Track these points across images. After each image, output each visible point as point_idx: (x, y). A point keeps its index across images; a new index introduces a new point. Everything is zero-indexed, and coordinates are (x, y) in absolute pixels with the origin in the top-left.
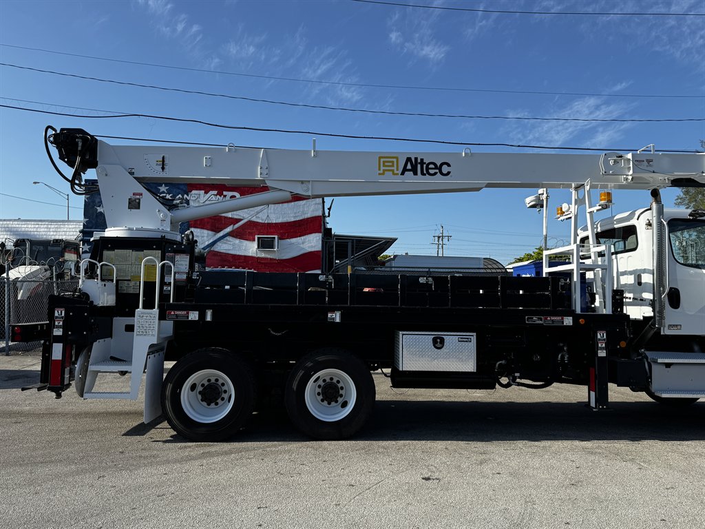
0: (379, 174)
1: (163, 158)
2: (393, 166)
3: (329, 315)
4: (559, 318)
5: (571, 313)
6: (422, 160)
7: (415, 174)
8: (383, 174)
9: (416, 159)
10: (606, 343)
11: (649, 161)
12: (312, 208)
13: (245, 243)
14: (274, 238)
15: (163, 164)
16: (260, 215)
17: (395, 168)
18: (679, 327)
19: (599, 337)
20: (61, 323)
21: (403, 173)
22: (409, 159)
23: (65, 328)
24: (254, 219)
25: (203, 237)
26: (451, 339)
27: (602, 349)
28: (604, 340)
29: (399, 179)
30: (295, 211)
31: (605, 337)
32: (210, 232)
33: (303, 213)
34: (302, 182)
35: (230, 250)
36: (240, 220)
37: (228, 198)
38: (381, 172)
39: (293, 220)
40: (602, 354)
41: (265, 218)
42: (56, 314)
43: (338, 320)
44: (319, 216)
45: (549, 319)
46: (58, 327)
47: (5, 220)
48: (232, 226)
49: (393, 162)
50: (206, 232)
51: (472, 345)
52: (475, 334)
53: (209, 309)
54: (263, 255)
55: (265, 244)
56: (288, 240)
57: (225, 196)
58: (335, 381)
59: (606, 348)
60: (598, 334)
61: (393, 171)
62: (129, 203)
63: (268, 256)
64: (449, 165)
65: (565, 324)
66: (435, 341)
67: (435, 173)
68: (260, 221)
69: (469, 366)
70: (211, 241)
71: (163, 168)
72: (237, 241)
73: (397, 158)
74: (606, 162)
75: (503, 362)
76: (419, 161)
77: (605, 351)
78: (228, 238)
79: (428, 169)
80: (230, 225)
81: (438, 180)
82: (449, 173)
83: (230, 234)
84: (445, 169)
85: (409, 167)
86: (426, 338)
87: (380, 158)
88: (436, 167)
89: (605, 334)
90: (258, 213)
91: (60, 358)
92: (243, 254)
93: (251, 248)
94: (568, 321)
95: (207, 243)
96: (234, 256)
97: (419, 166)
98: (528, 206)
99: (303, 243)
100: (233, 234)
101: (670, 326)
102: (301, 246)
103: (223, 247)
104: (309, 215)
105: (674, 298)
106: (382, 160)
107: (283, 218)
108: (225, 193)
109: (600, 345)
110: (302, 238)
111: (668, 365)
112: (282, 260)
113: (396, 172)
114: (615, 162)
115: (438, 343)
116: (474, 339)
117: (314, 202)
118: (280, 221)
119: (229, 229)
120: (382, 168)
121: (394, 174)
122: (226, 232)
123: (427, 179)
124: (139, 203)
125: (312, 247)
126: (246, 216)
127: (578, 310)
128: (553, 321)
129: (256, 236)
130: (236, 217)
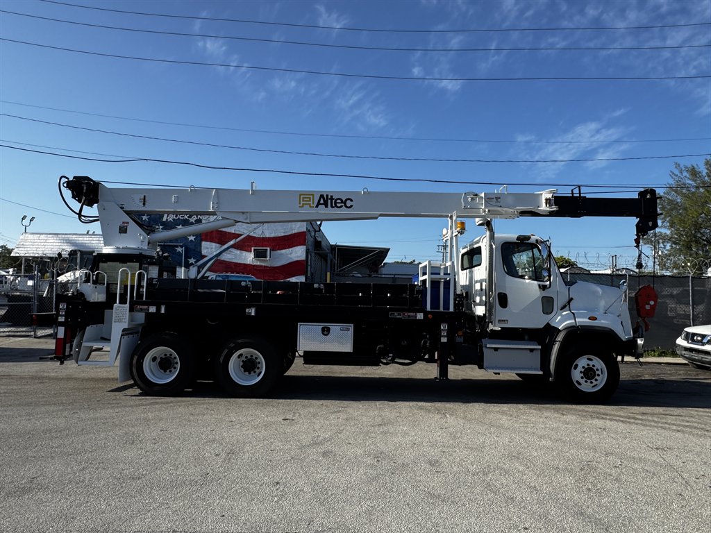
0: (300, 207)
1: (145, 197)
2: (310, 201)
3: (247, 310)
4: (414, 314)
5: (423, 310)
6: (332, 196)
7: (327, 206)
8: (303, 206)
9: (327, 196)
10: (447, 332)
11: (497, 198)
12: (298, 225)
13: (245, 253)
14: (267, 249)
15: (144, 201)
16: (256, 231)
17: (311, 202)
18: (506, 322)
19: (442, 328)
20: (64, 313)
21: (317, 206)
22: (322, 196)
23: (66, 316)
24: (252, 234)
25: (212, 248)
26: (335, 328)
27: (444, 336)
28: (446, 330)
29: (314, 211)
30: (285, 228)
31: (447, 328)
32: (218, 245)
33: (291, 229)
34: (243, 213)
35: (232, 259)
36: (241, 235)
38: (301, 205)
39: (283, 235)
40: (444, 340)
41: (260, 233)
42: (61, 307)
43: (253, 314)
44: (303, 232)
45: (406, 314)
46: (62, 316)
47: (66, 234)
48: (234, 240)
49: (310, 198)
50: (214, 245)
51: (350, 333)
52: (352, 325)
53: (163, 304)
54: (259, 263)
55: (260, 255)
56: (279, 251)
58: (254, 358)
59: (447, 336)
60: (442, 326)
61: (310, 204)
62: (120, 229)
63: (263, 264)
64: (352, 200)
65: (417, 318)
66: (323, 330)
67: (341, 207)
68: (257, 236)
69: (347, 347)
70: (217, 252)
71: (144, 204)
72: (238, 252)
73: (313, 195)
74: (466, 199)
75: (381, 346)
76: (329, 197)
77: (446, 339)
78: (231, 249)
79: (336, 203)
81: (344, 211)
82: (351, 206)
83: (232, 246)
84: (349, 204)
85: (322, 201)
86: (317, 328)
87: (300, 195)
88: (342, 202)
89: (447, 326)
90: (255, 229)
91: (62, 337)
92: (242, 262)
93: (249, 258)
94: (420, 316)
95: (215, 254)
96: (236, 264)
97: (329, 201)
98: (477, 224)
99: (291, 254)
100: (235, 246)
101: (499, 321)
102: (289, 255)
103: (227, 257)
104: (296, 231)
105: (503, 300)
106: (302, 196)
107: (275, 233)
109: (442, 334)
110: (290, 249)
111: (496, 349)
112: (273, 267)
113: (312, 205)
114: (472, 199)
115: (326, 331)
116: (352, 329)
118: (272, 235)
119: (232, 243)
120: (302, 203)
121: (310, 207)
122: (230, 245)
123: (336, 211)
124: (126, 229)
125: (298, 257)
126: (245, 232)
127: (428, 308)
128: (409, 316)
129: (253, 248)
130: (237, 233)
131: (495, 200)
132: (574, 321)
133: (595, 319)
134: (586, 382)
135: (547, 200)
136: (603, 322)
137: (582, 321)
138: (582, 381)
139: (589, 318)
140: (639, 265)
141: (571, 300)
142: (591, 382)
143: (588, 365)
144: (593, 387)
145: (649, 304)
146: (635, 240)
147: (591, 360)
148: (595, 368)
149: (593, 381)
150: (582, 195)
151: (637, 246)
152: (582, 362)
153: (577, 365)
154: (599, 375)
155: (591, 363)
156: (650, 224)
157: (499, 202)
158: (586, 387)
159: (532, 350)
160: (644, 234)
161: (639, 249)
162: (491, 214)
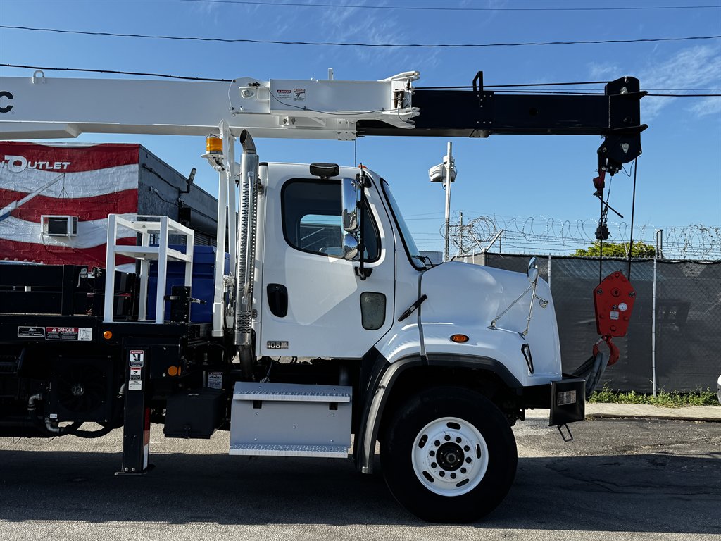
4: (73, 329)
5: (94, 321)
10: (142, 370)
11: (299, 92)
12: (124, 179)
13: (30, 225)
14: (67, 219)
16: (53, 187)
18: (284, 345)
19: (132, 359)
24: (45, 193)
27: (135, 378)
28: (141, 364)
30: (101, 182)
31: (142, 360)
33: (113, 185)
35: (10, 235)
36: (27, 194)
37: (11, 163)
39: (97, 194)
40: (135, 386)
41: (59, 191)
44: (134, 190)
45: (54, 330)
48: (15, 202)
54: (56, 243)
55: (56, 228)
56: (91, 222)
57: (7, 162)
59: (143, 377)
60: (131, 356)
63: (63, 244)
64: (10, 96)
65: (79, 339)
68: (54, 196)
72: (21, 223)
74: (234, 92)
77: (140, 382)
78: (11, 219)
80: (13, 201)
83: (12, 214)
89: (142, 356)
90: (50, 184)
92: (29, 241)
93: (37, 233)
94: (85, 334)
96: (17, 244)
98: (432, 178)
100: (18, 213)
101: (269, 343)
104: (120, 188)
105: (278, 300)
107: (84, 191)
108: (7, 157)
109: (132, 372)
111: (257, 404)
112: (82, 249)
114: (248, 93)
117: (128, 170)
118: (80, 195)
119: (11, 207)
122: (7, 211)
125: (124, 232)
126: (34, 188)
127: (108, 316)
128: (61, 334)
129: (42, 217)
130: (20, 190)
131: (293, 95)
132: (418, 344)
133: (465, 339)
134: (442, 474)
135: (397, 93)
136: (481, 346)
137: (438, 343)
138: (434, 473)
139: (452, 339)
140: (603, 232)
141: (422, 298)
142: (453, 476)
143: (447, 438)
144: (459, 485)
145: (617, 310)
146: (595, 180)
147: (456, 426)
148: (462, 445)
149: (458, 472)
150: (485, 89)
151: (599, 193)
152: (437, 431)
153: (425, 438)
154: (469, 460)
155: (454, 434)
156: (625, 147)
157: (301, 99)
158: (445, 486)
159: (333, 406)
160: (614, 168)
161: (601, 199)
162: (298, 128)
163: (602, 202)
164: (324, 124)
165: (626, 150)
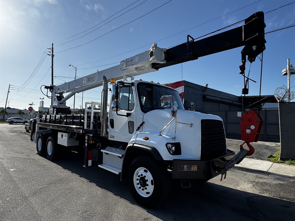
6: (90, 77)
7: (89, 82)
11: (131, 60)
12: (181, 90)
18: (113, 137)
27: (86, 143)
28: (87, 139)
44: (183, 92)
45: (78, 130)
64: (95, 77)
65: (80, 132)
73: (86, 78)
81: (92, 83)
88: (92, 79)
91: (31, 133)
97: (89, 79)
101: (111, 136)
111: (107, 154)
114: (123, 64)
115: (62, 136)
116: (67, 136)
117: (182, 87)
124: (55, 99)
127: (85, 127)
132: (135, 140)
133: (147, 139)
134: (140, 188)
135: (151, 53)
139: (144, 139)
140: (245, 91)
141: (143, 123)
143: (142, 175)
145: (250, 128)
146: (240, 67)
148: (146, 179)
149: (144, 188)
151: (242, 72)
156: (254, 48)
158: (143, 193)
159: (120, 157)
160: (251, 59)
161: (244, 76)
162: (139, 70)
163: (245, 77)
164: (144, 68)
165: (254, 49)
